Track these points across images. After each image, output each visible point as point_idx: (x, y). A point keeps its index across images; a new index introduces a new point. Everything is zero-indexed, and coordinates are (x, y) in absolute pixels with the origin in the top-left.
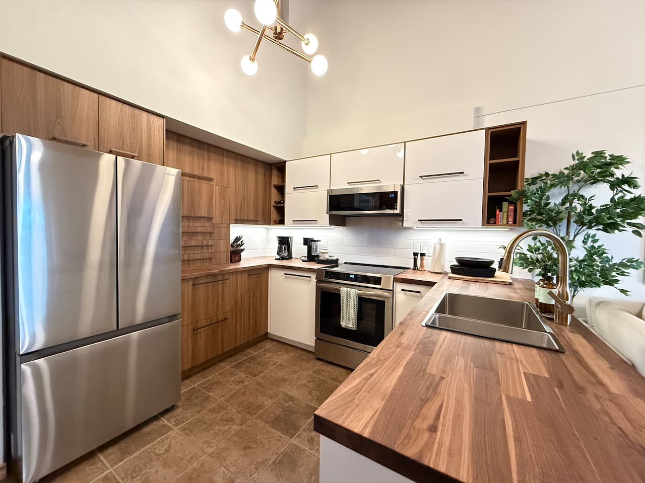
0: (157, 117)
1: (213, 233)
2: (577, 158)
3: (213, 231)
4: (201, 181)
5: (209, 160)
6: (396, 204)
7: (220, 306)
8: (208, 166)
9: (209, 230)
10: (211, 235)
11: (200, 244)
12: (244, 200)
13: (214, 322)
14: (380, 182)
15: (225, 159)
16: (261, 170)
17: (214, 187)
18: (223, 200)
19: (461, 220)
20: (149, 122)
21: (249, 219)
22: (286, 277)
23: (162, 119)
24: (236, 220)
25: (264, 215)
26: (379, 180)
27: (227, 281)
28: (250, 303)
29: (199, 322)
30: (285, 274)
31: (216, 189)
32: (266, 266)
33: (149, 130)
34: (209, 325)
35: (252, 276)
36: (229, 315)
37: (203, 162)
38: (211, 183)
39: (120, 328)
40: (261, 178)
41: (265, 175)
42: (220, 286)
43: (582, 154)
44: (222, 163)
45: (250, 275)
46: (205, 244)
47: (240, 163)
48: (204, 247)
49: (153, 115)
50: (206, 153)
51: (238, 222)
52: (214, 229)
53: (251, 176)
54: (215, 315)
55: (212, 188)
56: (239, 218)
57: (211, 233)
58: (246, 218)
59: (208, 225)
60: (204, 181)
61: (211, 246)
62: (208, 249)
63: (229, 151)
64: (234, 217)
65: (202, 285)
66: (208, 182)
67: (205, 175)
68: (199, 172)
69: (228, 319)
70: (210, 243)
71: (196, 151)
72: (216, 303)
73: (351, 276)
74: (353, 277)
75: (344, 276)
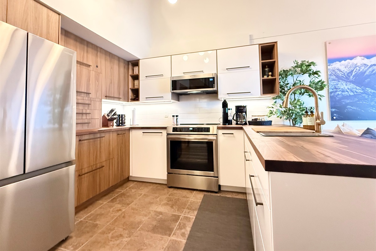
0: (55, 13)
1: (90, 104)
2: (295, 63)
3: (90, 103)
4: (82, 66)
5: (87, 52)
6: (214, 85)
7: (98, 157)
8: (87, 56)
9: (87, 102)
10: (89, 106)
11: (81, 112)
12: (111, 83)
13: (94, 169)
14: (203, 73)
15: (99, 53)
16: (122, 64)
17: (91, 71)
18: (98, 81)
19: (250, 92)
20: (48, 16)
21: (115, 96)
22: (143, 135)
23: (58, 15)
24: (106, 96)
25: (124, 95)
26: (203, 71)
27: (103, 138)
28: (118, 155)
29: (83, 170)
30: (143, 133)
31: (93, 74)
32: (128, 129)
33: (48, 21)
34: (91, 171)
35: (120, 135)
36: (104, 164)
37: (84, 53)
38: (89, 69)
39: (26, 173)
40: (122, 70)
41: (125, 67)
42: (99, 142)
43: (297, 61)
44: (97, 55)
45: (118, 134)
46: (84, 112)
47: (108, 57)
48: (84, 115)
49: (52, 11)
50: (85, 47)
51: (108, 98)
52: (91, 102)
53: (116, 67)
54: (95, 163)
55: (89, 73)
56: (108, 95)
57: (89, 104)
58: (112, 96)
59: (87, 98)
60: (84, 67)
61: (89, 114)
62: (86, 116)
63: (102, 48)
64: (104, 94)
65: (86, 141)
66: (87, 68)
67: (85, 62)
68: (80, 60)
69: (104, 166)
70: (88, 112)
71: (78, 44)
72: (95, 155)
73: (190, 129)
74: (192, 129)
75: (186, 129)
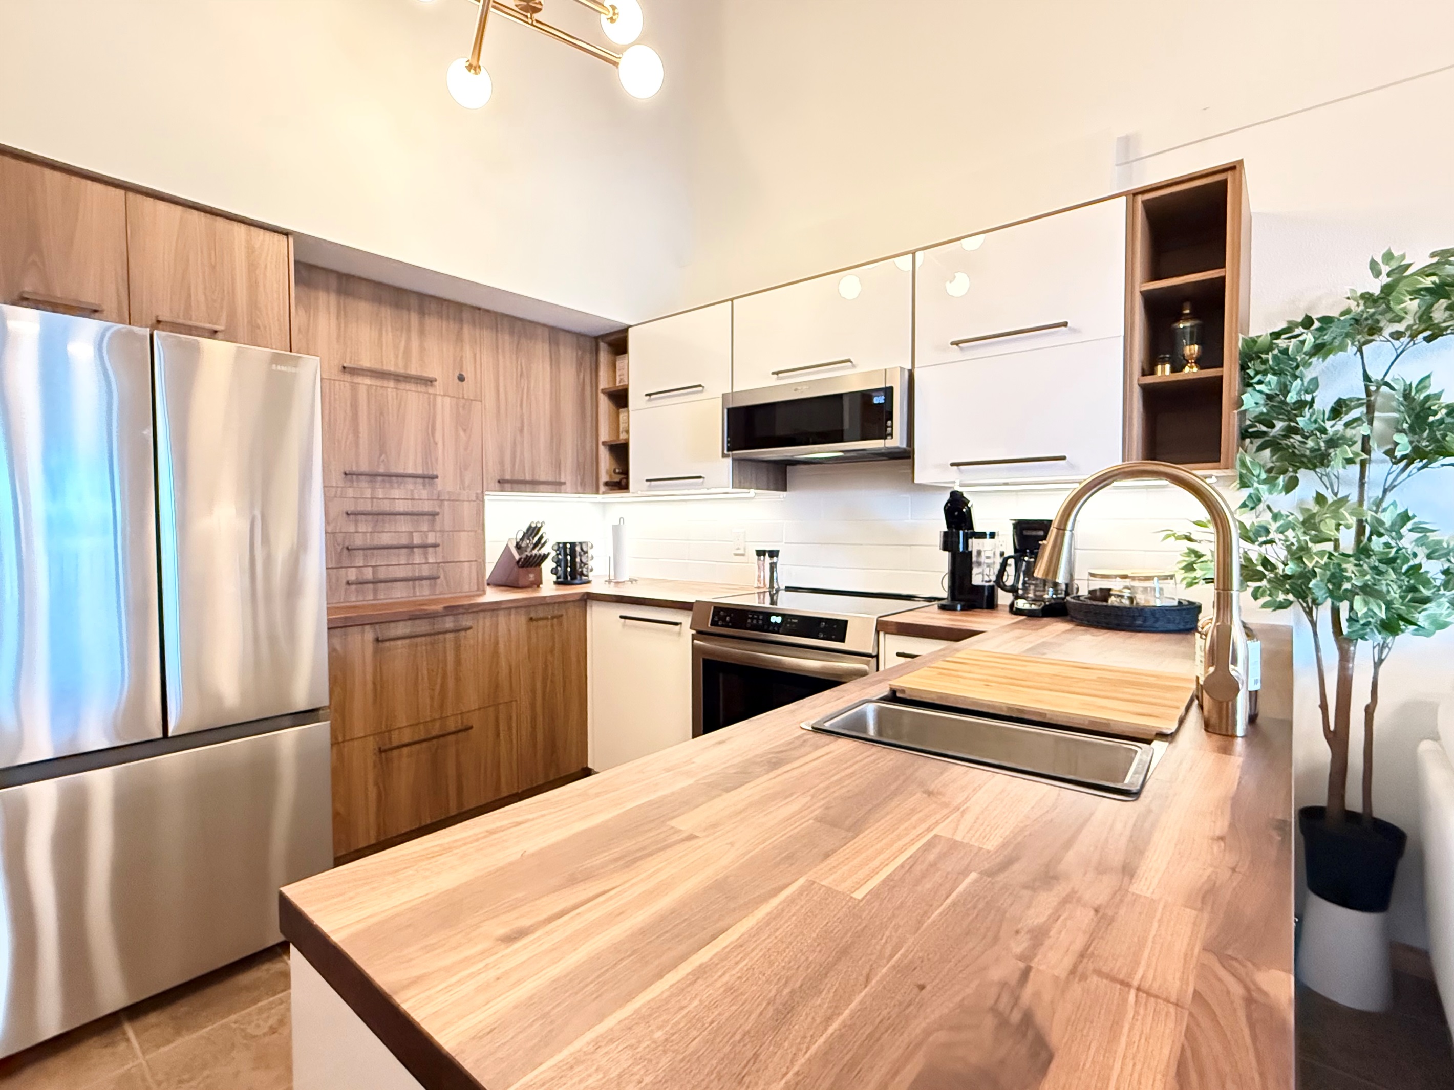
0: (273, 234)
1: (437, 514)
2: (1385, 269)
3: (437, 510)
4: (402, 386)
5: (422, 332)
6: (889, 423)
7: (451, 694)
8: (422, 349)
9: (427, 507)
10: (434, 521)
11: (404, 541)
12: (521, 431)
13: (434, 733)
14: (852, 367)
15: (466, 330)
16: (568, 355)
17: (439, 399)
18: (465, 431)
20: (250, 250)
21: (537, 478)
22: (624, 625)
23: (285, 237)
24: (499, 482)
25: (580, 467)
26: (850, 361)
27: (469, 632)
28: (533, 691)
29: (395, 736)
30: (621, 617)
31: (445, 406)
32: (577, 598)
33: (252, 267)
34: (425, 740)
35: (541, 623)
36: (475, 720)
37: (409, 339)
38: (431, 390)
39: (170, 734)
40: (569, 375)
41: (580, 365)
42: (450, 645)
44: (459, 338)
45: (531, 619)
46: (417, 540)
47: (507, 337)
48: (415, 550)
49: (262, 232)
50: (414, 318)
51: (507, 486)
52: (441, 506)
53: (541, 370)
54: (437, 716)
55: (432, 405)
56: (508, 477)
57: (434, 515)
58: (528, 478)
59: (424, 494)
60: (412, 387)
61: (435, 546)
62: (425, 555)
63: (479, 309)
64: (493, 472)
65: (399, 642)
66: (422, 388)
67: (414, 371)
68: (396, 365)
69: (471, 727)
70: (431, 539)
71: (386, 312)
72: (438, 688)
73: (774, 619)
74: (778, 620)
75: (758, 619)
